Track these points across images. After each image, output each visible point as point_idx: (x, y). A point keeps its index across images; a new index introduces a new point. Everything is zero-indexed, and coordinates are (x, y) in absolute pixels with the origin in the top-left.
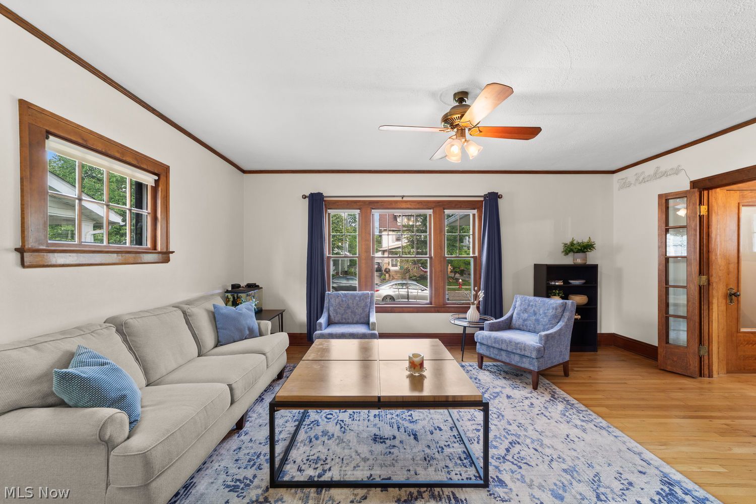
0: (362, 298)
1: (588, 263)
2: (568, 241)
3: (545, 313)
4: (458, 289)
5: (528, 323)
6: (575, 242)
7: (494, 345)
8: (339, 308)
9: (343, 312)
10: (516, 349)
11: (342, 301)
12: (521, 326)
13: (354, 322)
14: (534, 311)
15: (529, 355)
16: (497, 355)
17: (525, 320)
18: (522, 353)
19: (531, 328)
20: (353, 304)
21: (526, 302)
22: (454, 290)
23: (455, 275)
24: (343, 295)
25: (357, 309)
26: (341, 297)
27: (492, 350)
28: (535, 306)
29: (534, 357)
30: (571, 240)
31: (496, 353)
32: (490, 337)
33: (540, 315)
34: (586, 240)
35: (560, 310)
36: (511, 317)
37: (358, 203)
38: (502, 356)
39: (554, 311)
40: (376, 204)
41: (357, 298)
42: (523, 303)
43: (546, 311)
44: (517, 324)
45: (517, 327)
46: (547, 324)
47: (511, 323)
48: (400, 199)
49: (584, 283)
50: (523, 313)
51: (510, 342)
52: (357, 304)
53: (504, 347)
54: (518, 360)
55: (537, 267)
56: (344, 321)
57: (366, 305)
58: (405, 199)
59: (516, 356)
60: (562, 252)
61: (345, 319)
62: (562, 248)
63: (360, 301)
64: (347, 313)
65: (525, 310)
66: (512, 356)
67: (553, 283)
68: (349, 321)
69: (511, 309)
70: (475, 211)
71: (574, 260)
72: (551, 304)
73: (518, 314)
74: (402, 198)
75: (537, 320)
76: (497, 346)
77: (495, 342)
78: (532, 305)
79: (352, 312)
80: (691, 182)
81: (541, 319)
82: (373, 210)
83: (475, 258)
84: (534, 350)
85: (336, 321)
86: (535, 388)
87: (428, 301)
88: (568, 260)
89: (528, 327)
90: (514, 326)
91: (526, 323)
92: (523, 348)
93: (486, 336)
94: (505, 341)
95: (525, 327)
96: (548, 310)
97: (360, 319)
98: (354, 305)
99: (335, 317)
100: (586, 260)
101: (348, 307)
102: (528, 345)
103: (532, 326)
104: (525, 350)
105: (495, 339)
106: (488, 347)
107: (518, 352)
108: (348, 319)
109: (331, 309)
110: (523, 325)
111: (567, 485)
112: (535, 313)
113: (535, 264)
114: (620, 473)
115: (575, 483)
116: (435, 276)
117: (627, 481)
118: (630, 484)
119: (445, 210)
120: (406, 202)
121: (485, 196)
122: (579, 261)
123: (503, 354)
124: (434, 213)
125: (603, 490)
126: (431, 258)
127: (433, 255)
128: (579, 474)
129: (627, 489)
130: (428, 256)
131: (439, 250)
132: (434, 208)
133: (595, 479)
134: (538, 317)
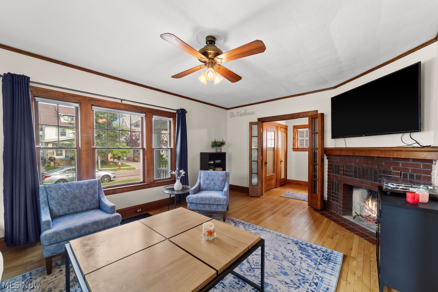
0: (89, 186)
1: (222, 152)
2: (213, 141)
3: (218, 179)
4: (119, 169)
5: (210, 185)
6: (216, 141)
7: (201, 202)
8: (63, 200)
9: (70, 202)
10: (215, 202)
11: (67, 192)
12: (207, 188)
13: (84, 209)
14: (212, 179)
15: (222, 203)
16: (202, 208)
17: (208, 184)
18: (219, 203)
19: (212, 188)
20: (80, 193)
21: (207, 174)
22: (116, 170)
23: (114, 160)
24: (66, 186)
25: (85, 197)
26: (65, 188)
27: (199, 205)
28: (212, 176)
29: (224, 204)
30: (214, 140)
31: (202, 207)
32: (198, 198)
33: (216, 180)
34: (221, 141)
35: (225, 177)
36: (200, 183)
37: (76, 98)
38: (206, 207)
39: (223, 177)
40: (96, 102)
41: (84, 187)
42: (206, 175)
43: (219, 178)
44: (204, 187)
45: (204, 188)
46: (220, 185)
47: (200, 187)
48: (119, 101)
49: (221, 162)
50: (206, 180)
51: (211, 198)
52: (85, 193)
53: (207, 202)
54: (216, 208)
55: (202, 154)
56: (72, 211)
57: (95, 192)
58: (123, 102)
59: (214, 205)
60: (211, 146)
61: (73, 209)
62: (211, 144)
63: (88, 189)
64: (74, 203)
65: (207, 179)
66: (212, 206)
67: (210, 163)
68: (78, 210)
69: (198, 179)
70: (171, 119)
71: (216, 150)
72: (220, 174)
73: (204, 181)
74: (121, 101)
75: (215, 183)
76: (203, 202)
77: (201, 201)
78: (211, 175)
79: (80, 201)
80: (258, 119)
81: (217, 183)
82: (93, 107)
83: (171, 149)
84: (225, 201)
85: (61, 214)
86: (224, 221)
87: (142, 180)
88: (213, 150)
89: (211, 188)
90: (202, 189)
91: (209, 186)
92: (219, 201)
93: (195, 198)
94: (208, 198)
95: (209, 188)
96: (219, 177)
97: (91, 205)
98: (82, 194)
99: (59, 210)
100: (221, 150)
101: (75, 197)
102: (221, 198)
103: (213, 187)
104: (220, 201)
105: (202, 198)
106: (196, 204)
107: (217, 203)
108: (77, 208)
109: (52, 202)
110: (207, 187)
111: (281, 265)
112: (213, 180)
113: (201, 153)
114: (285, 248)
115: (282, 263)
116: (147, 162)
117: (290, 250)
118: (291, 251)
119: (154, 116)
120: (125, 105)
121: (178, 110)
122: (219, 151)
123: (207, 206)
124: (146, 116)
125: (290, 259)
126: (143, 149)
127: (145, 147)
128: (279, 257)
129: (293, 253)
130: (141, 147)
131: (150, 144)
132: (145, 113)
133: (284, 256)
134: (215, 181)
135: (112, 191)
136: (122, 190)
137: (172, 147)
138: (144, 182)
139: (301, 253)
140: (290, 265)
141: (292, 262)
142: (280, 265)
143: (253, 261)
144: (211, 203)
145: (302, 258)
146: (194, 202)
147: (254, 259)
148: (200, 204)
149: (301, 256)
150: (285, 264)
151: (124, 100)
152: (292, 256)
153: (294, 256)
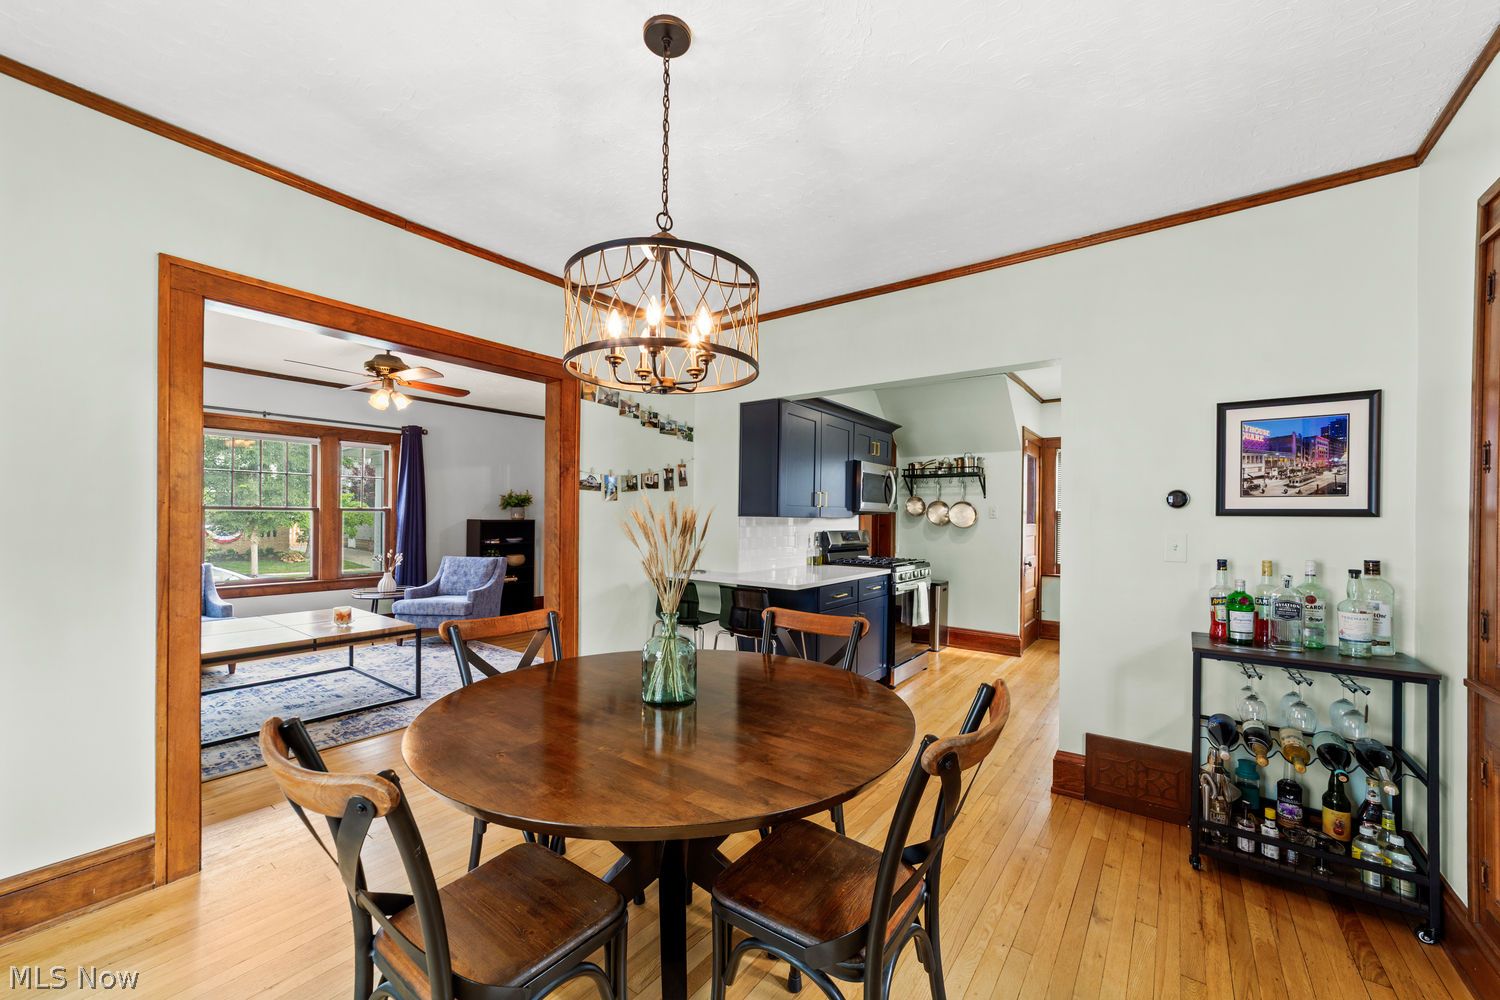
1: (526, 519)
2: (506, 494)
3: (476, 573)
5: (458, 585)
6: (513, 495)
7: (417, 612)
10: (444, 611)
12: (450, 591)
14: (465, 572)
15: (458, 613)
17: (454, 583)
19: (459, 590)
21: (457, 562)
27: (415, 618)
28: (466, 566)
29: (462, 614)
30: (509, 493)
32: (412, 605)
33: (471, 575)
34: (524, 493)
35: (491, 568)
36: (438, 582)
38: (427, 622)
39: (485, 569)
42: (453, 565)
43: (477, 571)
44: (444, 588)
45: (445, 592)
46: (477, 583)
47: (437, 588)
48: (261, 416)
49: (522, 542)
50: (452, 576)
51: (437, 605)
53: (430, 612)
55: (471, 523)
58: (268, 417)
59: (444, 617)
60: (500, 506)
62: (499, 501)
65: (455, 573)
66: (439, 619)
67: (489, 542)
69: (438, 574)
70: (389, 448)
71: (511, 515)
72: (482, 563)
73: (447, 578)
74: (265, 416)
75: (466, 582)
76: (421, 612)
77: (419, 609)
78: (463, 566)
81: (470, 580)
83: (388, 511)
84: (463, 608)
87: (311, 575)
90: (441, 591)
91: (455, 586)
92: (450, 611)
93: (407, 605)
94: (430, 604)
95: (455, 591)
96: (479, 569)
100: (524, 516)
102: (456, 606)
103: (462, 588)
104: (453, 609)
105: (420, 604)
106: (411, 616)
107: (446, 613)
110: (452, 590)
112: (466, 574)
113: (468, 521)
116: (323, 537)
119: (342, 442)
120: (272, 422)
121: (404, 429)
122: (517, 516)
123: (429, 619)
124: (322, 443)
126: (315, 510)
127: (319, 506)
130: (310, 507)
131: (331, 499)
132: (321, 437)
134: (468, 577)
135: (237, 591)
136: (260, 590)
137: (390, 506)
138: (315, 577)
144: (436, 613)
146: (406, 612)
148: (417, 615)
151: (269, 414)
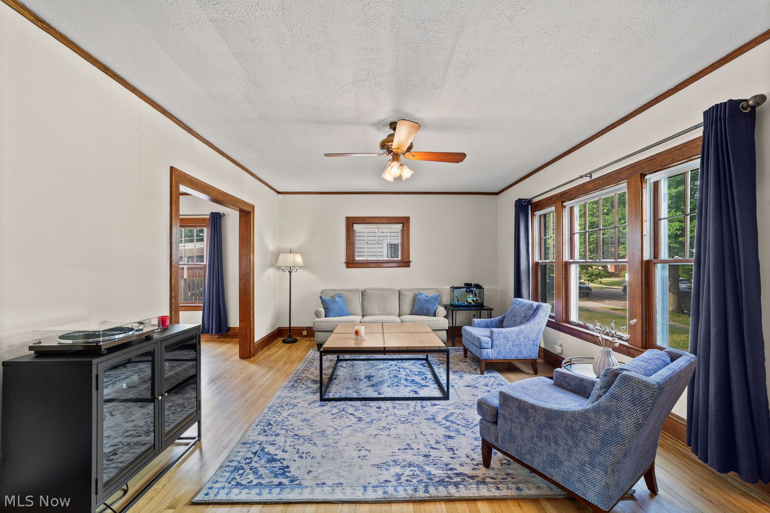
37: (552, 199)
40: (566, 196)
74: (591, 176)
111: (311, 427)
114: (312, 458)
115: (311, 431)
117: (304, 457)
118: (301, 457)
125: (302, 440)
128: (318, 436)
129: (298, 453)
133: (312, 442)
139: (284, 459)
140: (300, 433)
141: (297, 437)
142: (314, 427)
143: (347, 417)
145: (284, 451)
147: (348, 420)
149: (285, 455)
150: (307, 432)
152: (299, 447)
153: (296, 449)
